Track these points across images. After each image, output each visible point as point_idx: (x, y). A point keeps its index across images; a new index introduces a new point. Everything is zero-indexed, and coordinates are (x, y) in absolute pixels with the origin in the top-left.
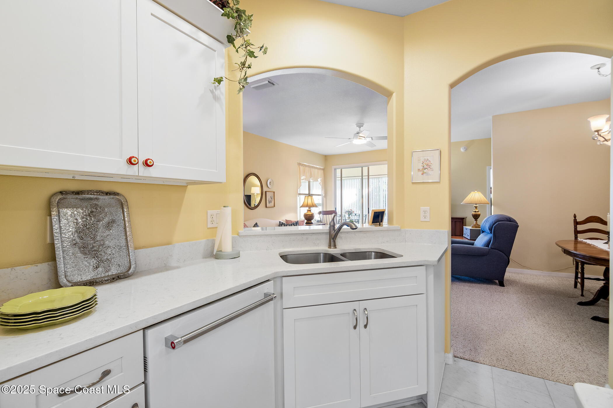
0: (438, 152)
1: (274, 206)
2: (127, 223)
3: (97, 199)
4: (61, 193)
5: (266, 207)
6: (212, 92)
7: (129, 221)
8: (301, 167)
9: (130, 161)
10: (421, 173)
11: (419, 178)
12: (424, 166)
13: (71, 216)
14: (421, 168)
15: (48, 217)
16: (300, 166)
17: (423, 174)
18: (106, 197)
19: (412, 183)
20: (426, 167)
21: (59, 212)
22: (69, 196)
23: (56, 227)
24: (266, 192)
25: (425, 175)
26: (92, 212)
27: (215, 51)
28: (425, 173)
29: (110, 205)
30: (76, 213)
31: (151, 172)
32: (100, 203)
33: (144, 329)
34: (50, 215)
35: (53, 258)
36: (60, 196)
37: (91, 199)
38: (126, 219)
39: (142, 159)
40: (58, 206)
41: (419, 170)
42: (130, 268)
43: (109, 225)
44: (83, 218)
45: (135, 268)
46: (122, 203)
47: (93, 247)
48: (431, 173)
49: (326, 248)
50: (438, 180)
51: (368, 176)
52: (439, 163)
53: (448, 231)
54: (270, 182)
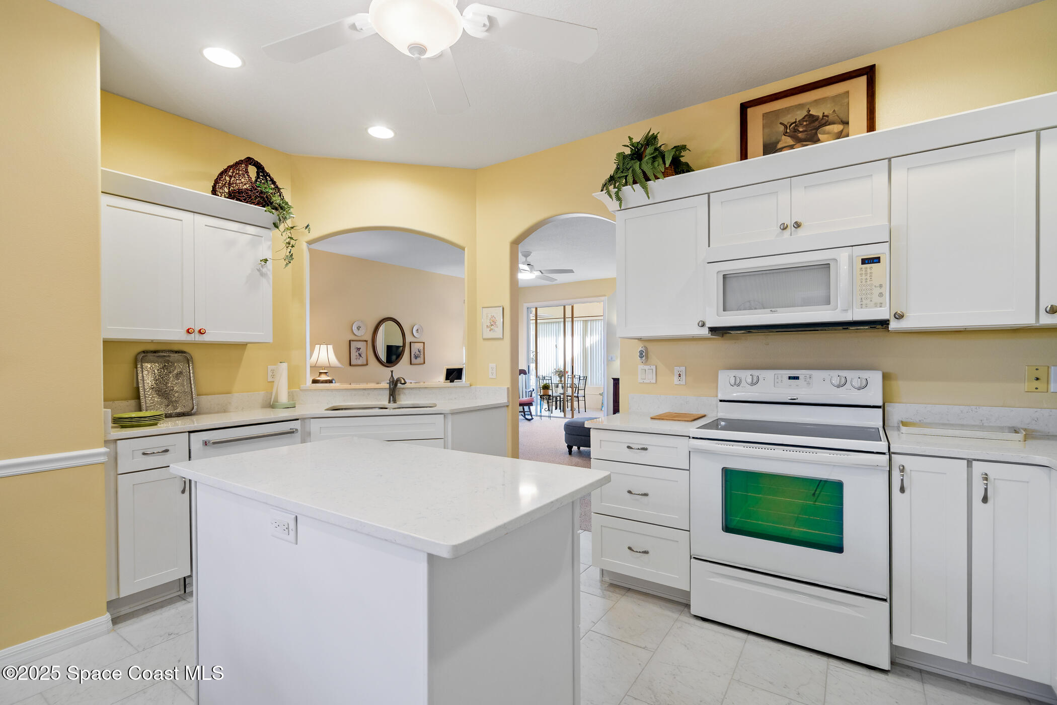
0: (501, 308)
2: (191, 374)
3: (169, 356)
4: (144, 352)
5: (411, 364)
6: (259, 270)
7: (193, 373)
9: (188, 331)
10: (488, 329)
11: (488, 334)
12: (491, 323)
13: (150, 368)
14: (489, 324)
15: (135, 369)
18: (176, 355)
19: (484, 339)
20: (493, 323)
21: (142, 365)
22: (149, 354)
23: (140, 375)
24: (411, 343)
25: (491, 331)
26: (165, 366)
27: (262, 237)
28: (492, 329)
29: (178, 361)
30: (153, 366)
31: (206, 338)
32: (171, 359)
33: (190, 432)
34: (137, 368)
35: (138, 397)
36: (143, 355)
37: (164, 356)
38: (191, 371)
39: (197, 330)
40: (141, 361)
41: (487, 326)
42: (193, 408)
43: (178, 376)
44: (158, 370)
45: (197, 409)
46: (188, 359)
47: (166, 391)
48: (496, 329)
49: (385, 402)
50: (502, 337)
51: (572, 317)
52: (502, 320)
53: (508, 388)
54: (418, 330)
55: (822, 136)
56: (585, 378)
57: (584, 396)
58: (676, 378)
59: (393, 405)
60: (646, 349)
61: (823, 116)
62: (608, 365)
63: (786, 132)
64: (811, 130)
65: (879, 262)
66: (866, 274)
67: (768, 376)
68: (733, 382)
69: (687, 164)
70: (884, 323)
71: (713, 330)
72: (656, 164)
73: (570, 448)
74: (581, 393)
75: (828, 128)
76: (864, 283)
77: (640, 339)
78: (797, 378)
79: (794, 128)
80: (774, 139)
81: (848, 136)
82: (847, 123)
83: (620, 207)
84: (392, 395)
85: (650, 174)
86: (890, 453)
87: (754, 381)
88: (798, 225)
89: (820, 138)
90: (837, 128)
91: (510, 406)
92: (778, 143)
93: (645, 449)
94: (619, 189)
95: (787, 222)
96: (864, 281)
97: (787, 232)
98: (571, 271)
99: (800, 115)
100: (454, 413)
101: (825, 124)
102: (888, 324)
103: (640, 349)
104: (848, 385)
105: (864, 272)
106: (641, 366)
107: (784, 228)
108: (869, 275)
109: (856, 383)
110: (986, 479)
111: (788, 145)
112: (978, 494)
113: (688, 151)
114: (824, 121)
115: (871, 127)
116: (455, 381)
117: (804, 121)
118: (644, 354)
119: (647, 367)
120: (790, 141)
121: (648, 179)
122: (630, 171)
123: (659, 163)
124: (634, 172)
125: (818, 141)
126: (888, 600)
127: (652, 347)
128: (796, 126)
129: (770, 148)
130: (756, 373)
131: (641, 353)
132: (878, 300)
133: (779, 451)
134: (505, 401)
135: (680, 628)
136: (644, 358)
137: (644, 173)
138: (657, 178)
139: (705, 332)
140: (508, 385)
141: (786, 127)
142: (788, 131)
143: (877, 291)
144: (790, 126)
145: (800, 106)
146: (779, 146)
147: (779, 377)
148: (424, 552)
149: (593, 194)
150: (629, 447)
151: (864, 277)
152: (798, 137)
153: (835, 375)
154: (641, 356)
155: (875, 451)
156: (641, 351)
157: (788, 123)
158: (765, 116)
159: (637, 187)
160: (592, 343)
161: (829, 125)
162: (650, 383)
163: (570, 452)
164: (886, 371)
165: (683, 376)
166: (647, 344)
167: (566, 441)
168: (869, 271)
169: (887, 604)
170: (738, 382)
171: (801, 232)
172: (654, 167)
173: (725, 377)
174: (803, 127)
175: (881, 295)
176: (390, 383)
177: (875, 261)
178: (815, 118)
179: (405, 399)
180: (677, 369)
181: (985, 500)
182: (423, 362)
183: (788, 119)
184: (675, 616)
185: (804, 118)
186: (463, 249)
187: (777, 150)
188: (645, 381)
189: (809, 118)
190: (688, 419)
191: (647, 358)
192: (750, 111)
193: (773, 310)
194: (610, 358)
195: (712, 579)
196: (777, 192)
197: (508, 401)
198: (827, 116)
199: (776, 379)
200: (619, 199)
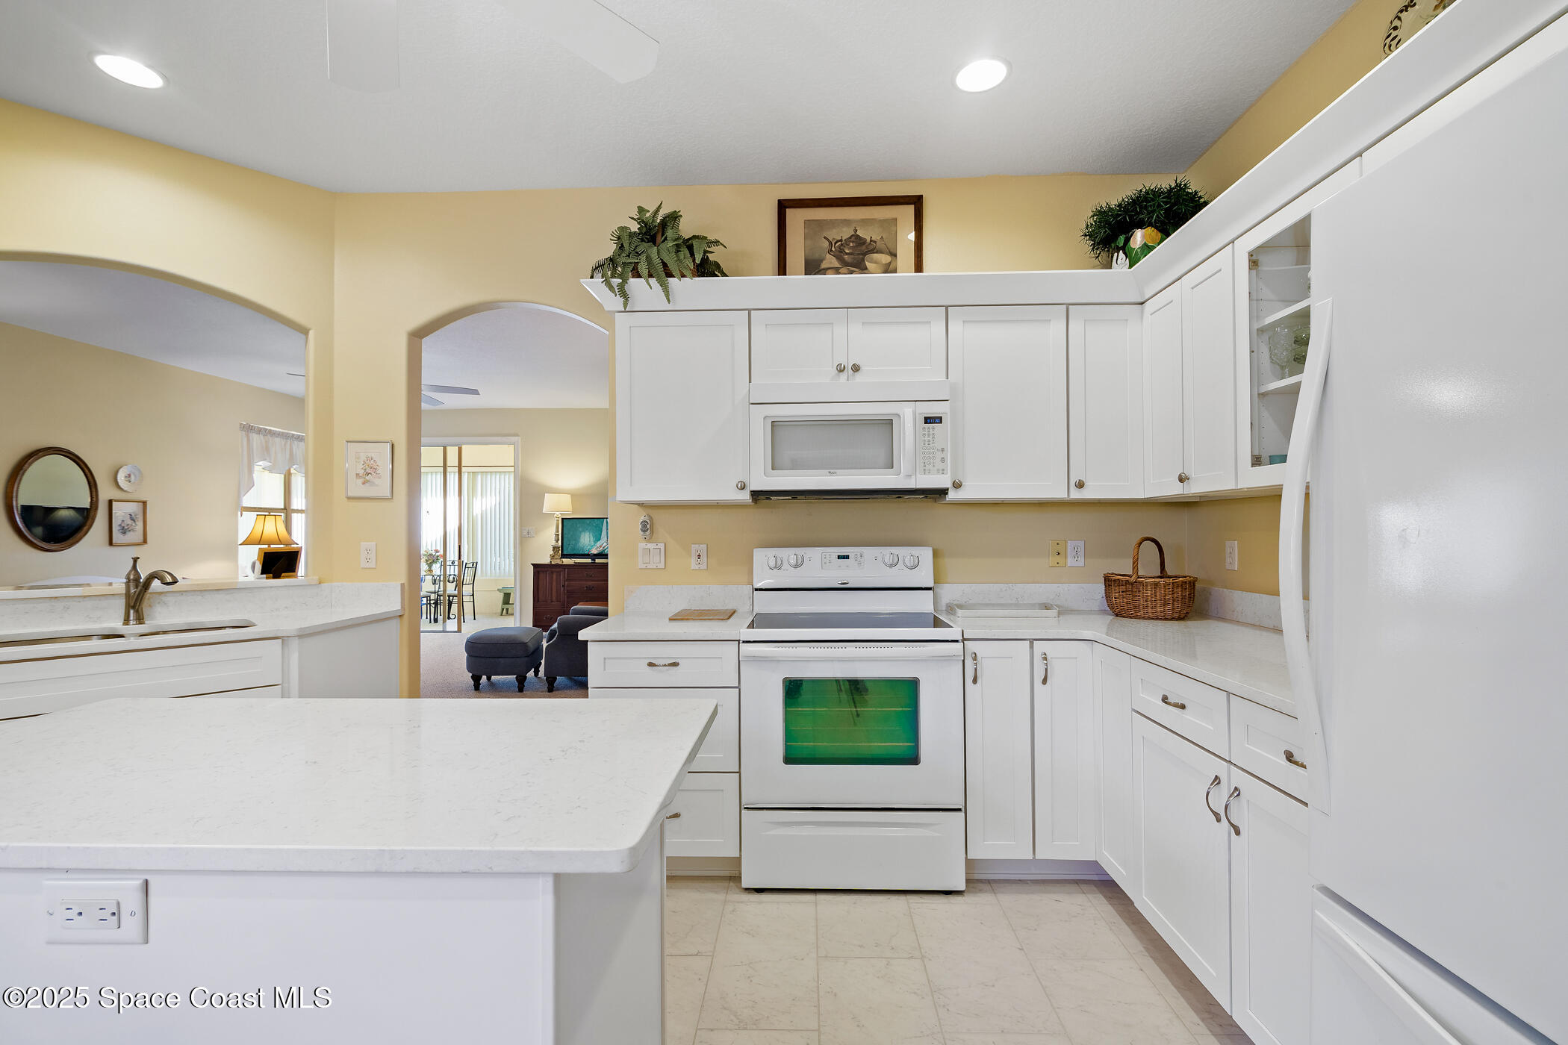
0: (389, 446)
1: (145, 541)
5: (111, 543)
8: (256, 438)
10: (360, 481)
11: (357, 489)
12: (365, 470)
14: (361, 472)
16: (251, 434)
17: (363, 484)
19: (349, 498)
20: (368, 473)
24: (110, 502)
25: (367, 484)
28: (369, 481)
41: (357, 476)
48: (377, 481)
49: (116, 624)
50: (388, 494)
51: (460, 466)
52: (391, 466)
53: (402, 585)
54: (129, 475)
55: (870, 264)
56: (475, 566)
57: (473, 595)
58: (694, 560)
59: (134, 628)
60: (651, 519)
61: (871, 241)
62: (521, 543)
63: (831, 250)
64: (859, 254)
65: (941, 422)
66: (929, 435)
67: (814, 554)
68: (772, 564)
69: (717, 266)
70: (944, 492)
71: (756, 495)
72: (681, 255)
73: (476, 679)
74: (467, 589)
75: (875, 256)
76: (926, 445)
77: (641, 505)
78: (847, 557)
79: (839, 247)
80: (817, 256)
81: (895, 271)
82: (895, 256)
83: (625, 308)
84: (133, 607)
85: (673, 267)
86: (964, 640)
87: (800, 562)
88: (856, 368)
89: (868, 267)
90: (885, 259)
91: (406, 617)
92: (822, 261)
93: (675, 664)
94: (625, 281)
95: (844, 362)
96: (927, 443)
97: (844, 376)
98: (475, 392)
99: (846, 233)
100: (304, 635)
101: (873, 251)
102: (947, 493)
103: (642, 518)
104: (900, 564)
105: (926, 433)
106: (643, 545)
107: (841, 369)
108: (931, 437)
109: (909, 562)
110: (1045, 659)
111: (832, 266)
112: (1039, 678)
113: (721, 246)
114: (871, 247)
115: (919, 268)
116: (283, 575)
117: (851, 242)
118: (648, 526)
119: (651, 546)
120: (836, 264)
121: (670, 275)
122: (643, 257)
123: (684, 254)
124: (649, 259)
125: (863, 269)
126: (963, 810)
127: (659, 516)
128: (842, 245)
129: (813, 267)
130: (800, 551)
131: (644, 524)
132: (941, 466)
133: (851, 650)
134: (398, 607)
135: (733, 911)
136: (648, 533)
137: (665, 265)
138: (683, 276)
139: (745, 496)
140: (403, 579)
141: (830, 243)
142: (833, 249)
143: (939, 455)
144: (835, 244)
145: (846, 222)
146: (824, 265)
147: (828, 556)
148: (544, 874)
149: (581, 280)
150: (651, 665)
151: (926, 439)
152: (844, 259)
153: (887, 553)
154: (644, 529)
155: (950, 639)
156: (644, 521)
157: (834, 239)
158: (808, 223)
159: (653, 281)
160: (484, 509)
161: (877, 253)
162: (657, 569)
163: (477, 687)
164: (935, 547)
165: (704, 558)
166: (651, 512)
167: (469, 669)
168: (931, 432)
169: (962, 814)
170: (779, 563)
171: (859, 377)
172: (679, 259)
173: (763, 557)
174: (849, 249)
175: (943, 460)
176: (127, 584)
177: (937, 421)
178: (862, 241)
179: (163, 614)
180: (694, 547)
181: (1045, 681)
182: (140, 539)
183: (835, 234)
184: (721, 897)
185: (850, 238)
186: (305, 331)
187: (820, 271)
188: (649, 566)
189: (856, 239)
190: (721, 618)
191: (652, 533)
192: (789, 212)
193: (832, 471)
194: (525, 533)
195: (768, 833)
196: (832, 324)
197: (403, 607)
198: (875, 242)
199: (823, 558)
200: (624, 295)
